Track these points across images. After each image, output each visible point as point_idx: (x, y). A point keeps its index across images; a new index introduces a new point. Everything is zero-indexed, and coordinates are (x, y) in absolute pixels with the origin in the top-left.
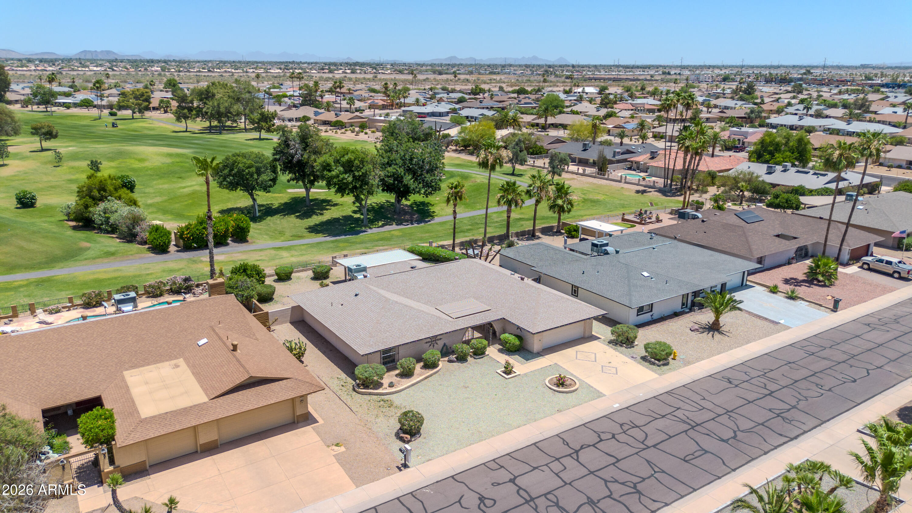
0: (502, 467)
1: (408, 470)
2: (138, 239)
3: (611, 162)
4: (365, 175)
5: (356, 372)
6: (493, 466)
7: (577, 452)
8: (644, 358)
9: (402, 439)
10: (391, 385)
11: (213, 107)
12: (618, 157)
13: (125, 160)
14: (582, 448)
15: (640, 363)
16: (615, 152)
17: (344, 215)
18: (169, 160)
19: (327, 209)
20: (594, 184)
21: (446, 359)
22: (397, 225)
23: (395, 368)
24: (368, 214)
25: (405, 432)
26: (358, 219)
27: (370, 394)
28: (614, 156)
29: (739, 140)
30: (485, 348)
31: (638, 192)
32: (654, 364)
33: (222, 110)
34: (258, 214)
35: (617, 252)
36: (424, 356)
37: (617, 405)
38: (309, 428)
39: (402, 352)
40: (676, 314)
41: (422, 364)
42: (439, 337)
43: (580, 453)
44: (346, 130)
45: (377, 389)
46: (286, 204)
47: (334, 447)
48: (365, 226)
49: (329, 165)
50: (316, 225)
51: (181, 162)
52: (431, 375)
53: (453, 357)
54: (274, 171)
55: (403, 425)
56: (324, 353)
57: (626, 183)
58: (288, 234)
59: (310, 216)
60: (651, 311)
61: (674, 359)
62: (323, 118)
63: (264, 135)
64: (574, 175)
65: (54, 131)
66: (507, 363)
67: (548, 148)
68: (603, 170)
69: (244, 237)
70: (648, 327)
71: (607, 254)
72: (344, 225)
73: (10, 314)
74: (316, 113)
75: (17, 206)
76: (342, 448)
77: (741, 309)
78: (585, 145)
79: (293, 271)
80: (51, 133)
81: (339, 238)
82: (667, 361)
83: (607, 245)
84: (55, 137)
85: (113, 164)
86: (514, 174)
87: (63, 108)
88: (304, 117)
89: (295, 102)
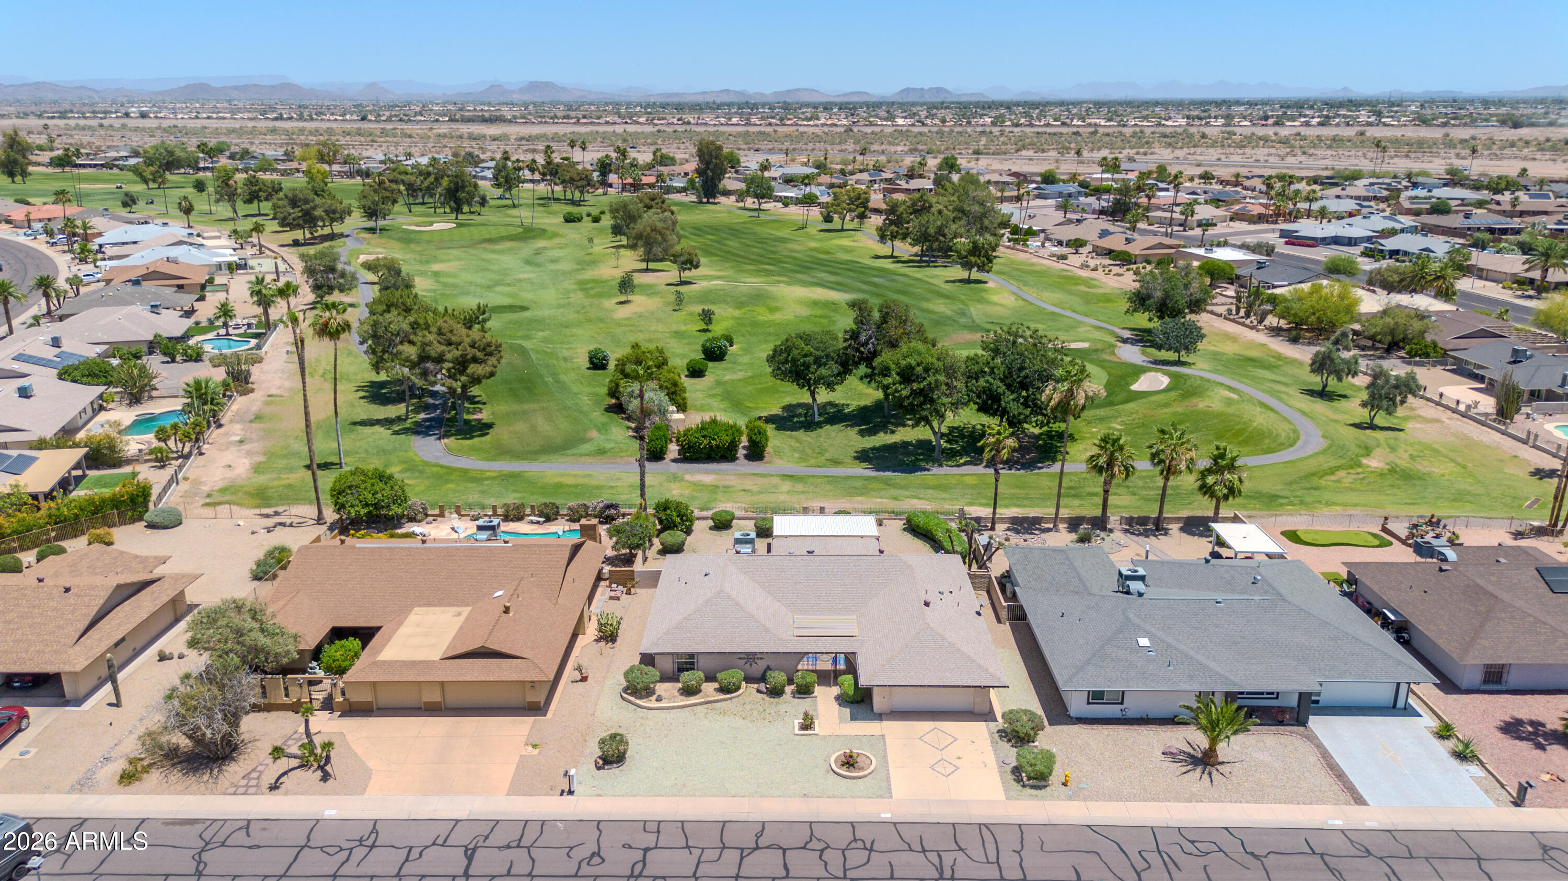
0: (658, 831)
6: (652, 827)
7: (757, 849)
8: (1017, 768)
9: (596, 765)
10: (662, 698)
13: (755, 308)
15: (1002, 774)
21: (756, 686)
23: (682, 681)
25: (604, 758)
26: (936, 449)
30: (814, 687)
32: (1019, 781)
34: (817, 419)
35: (1140, 595)
36: (722, 675)
37: (889, 815)
39: (703, 661)
41: (716, 685)
42: (759, 656)
43: (758, 852)
44: (1128, 270)
45: (641, 698)
47: (530, 748)
48: (936, 461)
50: (873, 449)
52: (717, 701)
53: (762, 687)
55: (603, 748)
58: (827, 456)
59: (876, 434)
60: (1122, 703)
61: (1065, 784)
62: (1106, 243)
63: (975, 275)
64: (1449, 412)
65: (695, 259)
66: (806, 715)
67: (1447, 347)
68: (1504, 413)
69: (756, 453)
70: (1100, 727)
71: (1128, 593)
72: (908, 454)
73: (437, 512)
74: (1104, 234)
75: (588, 365)
76: (536, 752)
77: (1319, 746)
78: (1515, 351)
79: (733, 518)
80: (691, 263)
81: (881, 473)
82: (1043, 783)
83: (1142, 578)
84: (697, 267)
85: (737, 313)
86: (1323, 394)
87: (780, 205)
88: (1076, 240)
89: (1105, 204)
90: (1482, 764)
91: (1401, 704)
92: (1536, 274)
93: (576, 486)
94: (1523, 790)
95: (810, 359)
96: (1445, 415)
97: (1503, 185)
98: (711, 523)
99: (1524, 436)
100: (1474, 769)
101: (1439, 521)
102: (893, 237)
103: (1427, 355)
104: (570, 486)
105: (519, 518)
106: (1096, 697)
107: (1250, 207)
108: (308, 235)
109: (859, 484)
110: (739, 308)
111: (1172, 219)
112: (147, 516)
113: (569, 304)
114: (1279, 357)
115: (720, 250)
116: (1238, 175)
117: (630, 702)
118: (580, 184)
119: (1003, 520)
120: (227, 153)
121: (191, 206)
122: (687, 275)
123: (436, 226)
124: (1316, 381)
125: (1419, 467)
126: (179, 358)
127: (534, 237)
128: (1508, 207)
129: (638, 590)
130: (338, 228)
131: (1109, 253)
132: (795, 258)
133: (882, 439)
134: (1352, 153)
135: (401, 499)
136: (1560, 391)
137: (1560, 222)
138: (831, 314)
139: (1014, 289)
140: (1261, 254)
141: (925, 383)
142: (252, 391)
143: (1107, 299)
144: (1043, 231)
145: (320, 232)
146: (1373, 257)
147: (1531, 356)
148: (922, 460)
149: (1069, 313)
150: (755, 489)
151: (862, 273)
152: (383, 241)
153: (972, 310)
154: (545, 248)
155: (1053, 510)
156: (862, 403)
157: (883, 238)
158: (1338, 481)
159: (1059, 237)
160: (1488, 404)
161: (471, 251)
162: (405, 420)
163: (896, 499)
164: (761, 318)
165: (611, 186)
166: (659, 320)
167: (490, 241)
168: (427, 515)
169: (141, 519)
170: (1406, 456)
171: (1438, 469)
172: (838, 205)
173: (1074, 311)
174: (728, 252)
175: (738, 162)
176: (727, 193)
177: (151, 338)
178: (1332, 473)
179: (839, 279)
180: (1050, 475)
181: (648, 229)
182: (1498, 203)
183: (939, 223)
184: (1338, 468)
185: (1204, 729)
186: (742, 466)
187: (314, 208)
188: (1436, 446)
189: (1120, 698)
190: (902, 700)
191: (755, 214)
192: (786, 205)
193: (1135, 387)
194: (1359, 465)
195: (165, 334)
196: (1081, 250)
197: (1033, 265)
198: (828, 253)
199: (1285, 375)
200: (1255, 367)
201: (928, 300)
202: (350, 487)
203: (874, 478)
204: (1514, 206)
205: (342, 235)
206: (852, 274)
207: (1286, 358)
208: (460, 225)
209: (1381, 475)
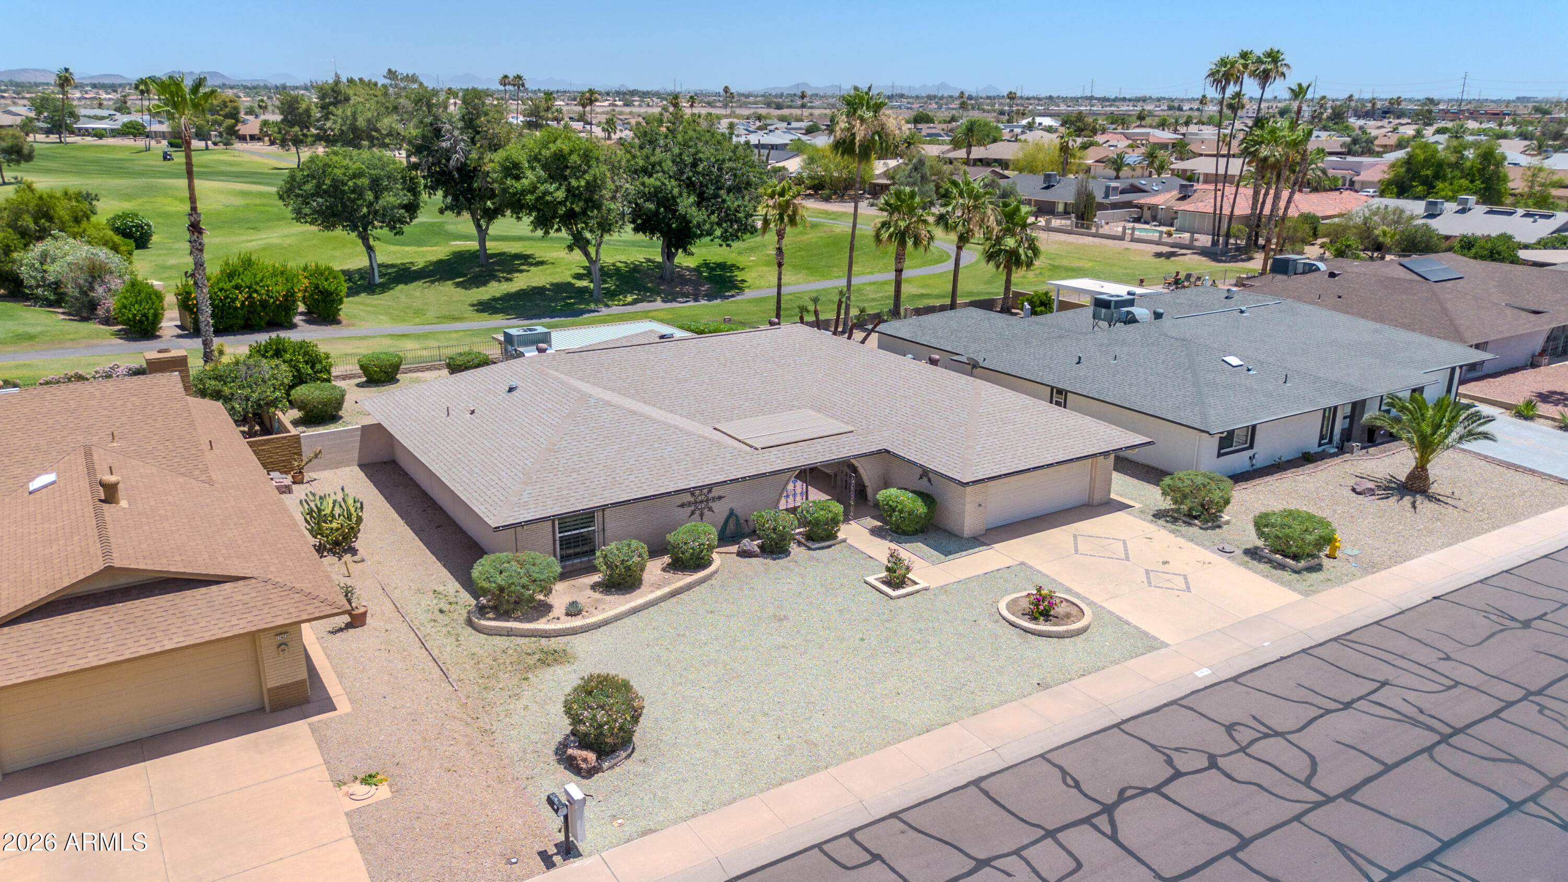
0: (876, 857)
1: (575, 864)
2: (100, 312)
3: (1102, 207)
4: (593, 187)
5: (475, 573)
6: (848, 852)
7: (1109, 810)
8: (1252, 553)
9: (571, 765)
10: (574, 610)
11: (345, 119)
12: (1114, 198)
13: (153, 199)
14: (1122, 797)
15: (1245, 564)
16: (1108, 188)
17: (555, 281)
18: (240, 201)
19: (521, 271)
20: (1070, 244)
21: (735, 548)
22: (664, 301)
23: (592, 569)
24: (605, 282)
25: (584, 744)
26: (584, 290)
27: (510, 633)
28: (1107, 196)
29: (1344, 178)
30: (835, 522)
31: (1159, 255)
32: (1282, 567)
33: (361, 122)
34: (378, 280)
35: (1158, 316)
36: (670, 537)
37: (1205, 672)
38: (300, 728)
39: (613, 523)
40: (1307, 458)
41: (667, 559)
42: (715, 493)
43: (1119, 813)
45: (531, 620)
46: (440, 262)
47: (359, 789)
48: (597, 301)
49: (516, 166)
50: (495, 299)
51: (264, 205)
53: (753, 545)
54: (413, 190)
55: (576, 720)
56: (419, 532)
57: (1133, 240)
58: (431, 314)
59: (485, 283)
60: (1251, 447)
61: (1330, 556)
65: (26, 148)
69: (329, 313)
72: (553, 299)
76: (383, 792)
78: (1048, 177)
80: (19, 151)
81: (533, 321)
82: (1317, 560)
84: (28, 158)
99: (1117, 235)
106: (1226, 442)
141: (586, 178)
148: (575, 303)
185: (1412, 444)
189: (1250, 437)
192: (99, 138)
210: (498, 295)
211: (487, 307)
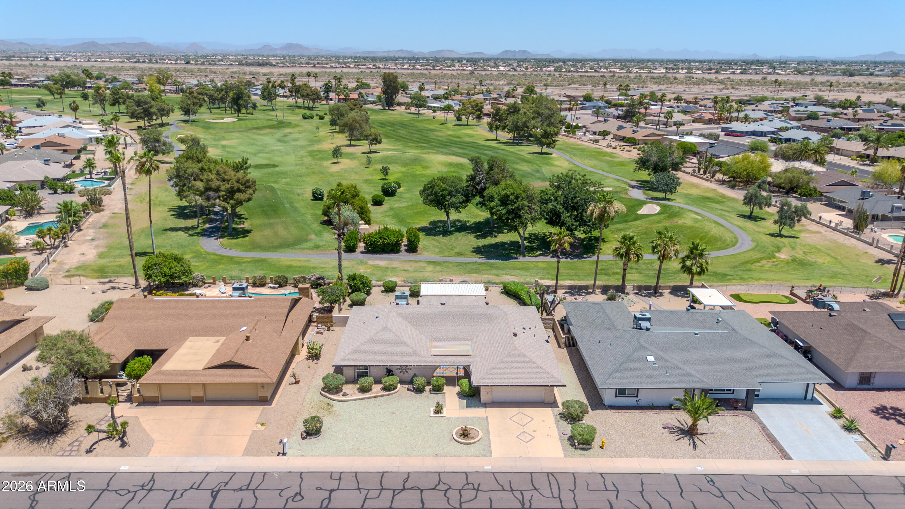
0: (340, 479)
6: (336, 476)
7: (403, 490)
8: (571, 438)
10: (346, 394)
15: (562, 441)
23: (359, 383)
26: (521, 246)
30: (444, 387)
32: (573, 445)
34: (450, 229)
35: (648, 329)
37: (490, 467)
38: (261, 407)
39: (373, 371)
40: (670, 407)
41: (381, 386)
44: (634, 148)
45: (333, 394)
46: (479, 223)
47: (259, 426)
48: (522, 254)
50: (483, 246)
52: (382, 396)
58: (455, 250)
59: (486, 237)
60: (637, 396)
61: (602, 447)
62: (621, 133)
63: (545, 149)
64: (825, 228)
65: (379, 138)
66: (438, 404)
67: (822, 191)
68: (858, 227)
69: (412, 248)
70: (623, 411)
71: (640, 328)
72: (506, 250)
73: (211, 281)
74: (620, 128)
75: (312, 198)
76: (263, 428)
77: (760, 423)
78: (863, 193)
79: (396, 285)
80: (376, 140)
81: (489, 261)
82: (588, 447)
83: (648, 320)
84: (380, 143)
85: (403, 169)
86: (751, 217)
87: (431, 111)
88: (604, 131)
89: (621, 113)
90: (862, 434)
91: (809, 397)
92: (871, 152)
93: (300, 267)
94: (889, 450)
95: (446, 192)
96: (823, 229)
97: (848, 104)
98: (383, 288)
99: (870, 241)
100: (857, 437)
101: (825, 288)
102: (497, 128)
103: (811, 195)
104: (297, 267)
105: (263, 285)
106: (621, 392)
107: (704, 115)
108: (147, 124)
109: (474, 267)
110: (405, 167)
111: (659, 121)
112: (26, 283)
113: (303, 163)
114: (724, 196)
115: (395, 135)
116: (696, 98)
117: (326, 397)
118: (312, 97)
119: (563, 287)
120: (104, 79)
121: (77, 106)
122: (374, 147)
123: (225, 120)
124: (746, 209)
125: (809, 258)
126: (59, 191)
127: (284, 127)
128: (851, 116)
129: (335, 328)
130: (165, 119)
131: (623, 139)
132: (439, 140)
133: (489, 241)
134: (760, 88)
135: (187, 272)
136: (890, 215)
137: (881, 125)
138: (460, 171)
139: (568, 158)
140: (711, 139)
141: (516, 205)
142: (103, 210)
143: (622, 164)
144: (584, 127)
145: (154, 122)
146: (775, 142)
147: (872, 196)
148: (512, 253)
149: (600, 172)
150: (410, 269)
151: (479, 148)
152: (193, 128)
153: (543, 169)
154: (290, 133)
155: (593, 282)
156: (477, 220)
157: (491, 129)
158: (762, 266)
159: (594, 130)
160: (848, 223)
161: (246, 134)
162: (197, 228)
163: (497, 275)
164: (418, 172)
165: (331, 99)
166: (356, 173)
167: (258, 128)
168: (205, 283)
169: (22, 284)
170: (801, 252)
171: (821, 259)
172: (465, 110)
173: (603, 171)
174: (399, 136)
175: (407, 88)
176: (400, 104)
177: (42, 179)
178: (759, 262)
179: (465, 151)
180: (590, 262)
181: (351, 120)
182: (846, 114)
183: (524, 120)
184: (762, 259)
185: (689, 412)
186: (403, 255)
187: (151, 107)
188: (819, 247)
189: (636, 393)
190: (499, 395)
191: (416, 116)
192: (435, 111)
193: (640, 212)
194: (774, 257)
195: (51, 177)
196: (607, 137)
197: (579, 145)
198: (459, 137)
199: (728, 207)
200: (710, 202)
201: (517, 163)
202: (155, 265)
203: (484, 263)
204: (855, 116)
205: (168, 124)
206: (472, 149)
207: (728, 197)
208: (240, 120)
209: (788, 263)
210: (486, 244)
211: (478, 251)
